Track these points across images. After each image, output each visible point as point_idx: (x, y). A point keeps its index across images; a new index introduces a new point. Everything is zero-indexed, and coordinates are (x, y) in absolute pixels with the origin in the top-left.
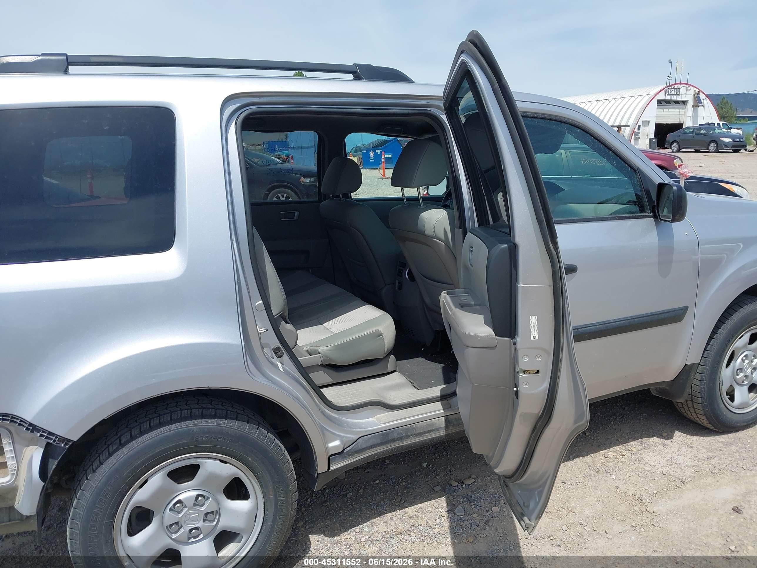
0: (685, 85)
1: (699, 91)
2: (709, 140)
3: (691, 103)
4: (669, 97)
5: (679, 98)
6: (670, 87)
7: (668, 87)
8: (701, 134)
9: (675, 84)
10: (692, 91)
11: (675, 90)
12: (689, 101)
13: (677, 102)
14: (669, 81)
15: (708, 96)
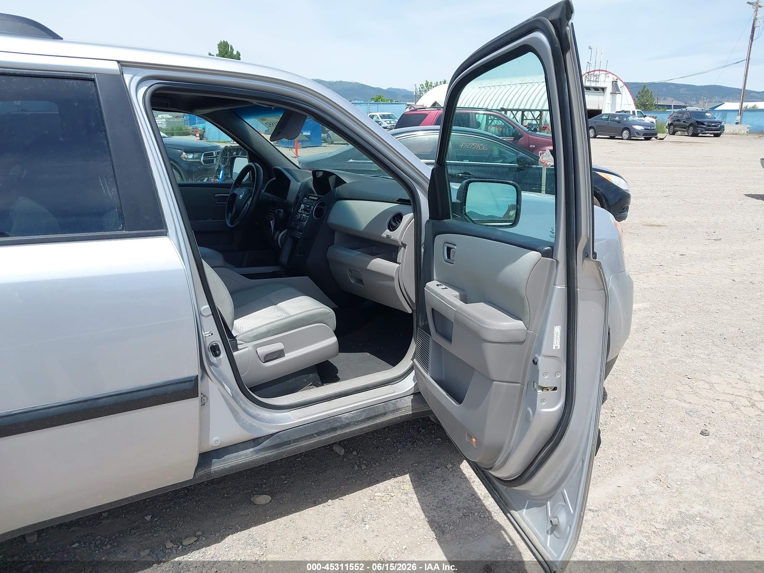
0: (604, 72)
1: (617, 78)
2: (623, 127)
3: (609, 90)
4: (589, 83)
5: (599, 85)
6: (590, 74)
7: (587, 73)
8: (616, 121)
9: (594, 71)
10: (611, 78)
11: (594, 77)
12: (607, 89)
13: (596, 89)
14: (588, 67)
15: (626, 84)
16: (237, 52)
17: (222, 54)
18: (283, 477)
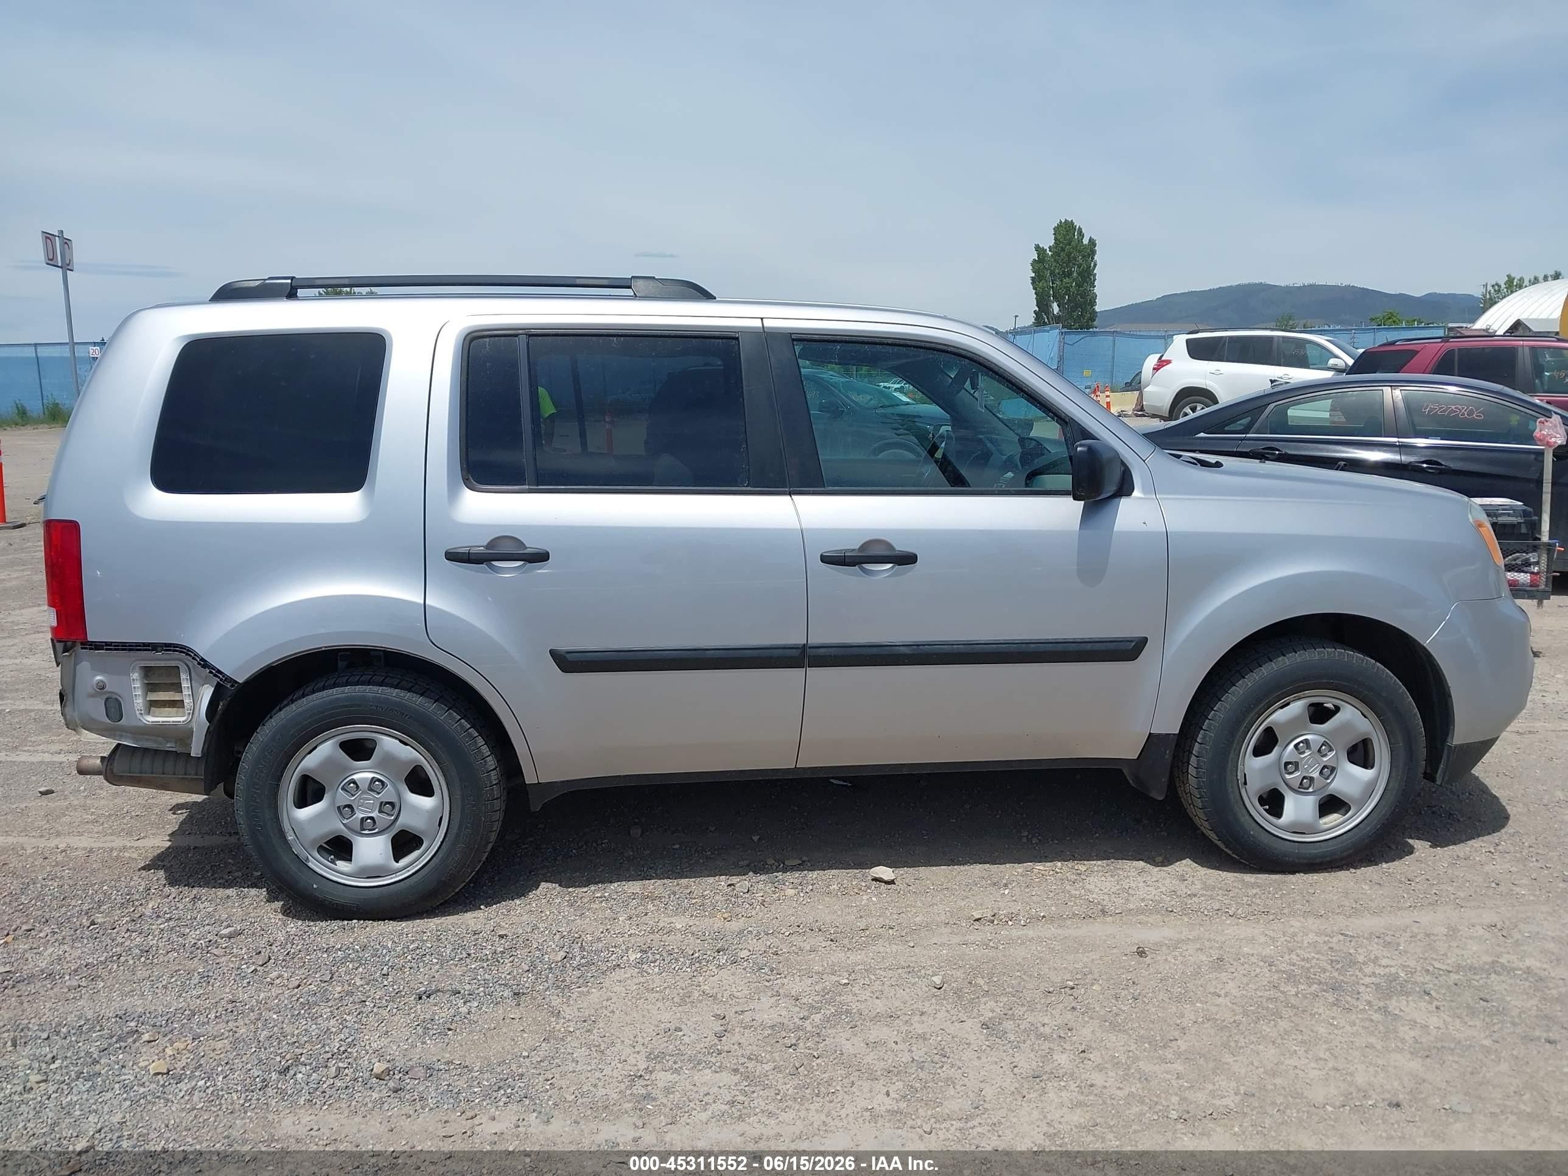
16: (1091, 240)
17: (1061, 245)
18: (924, 832)
